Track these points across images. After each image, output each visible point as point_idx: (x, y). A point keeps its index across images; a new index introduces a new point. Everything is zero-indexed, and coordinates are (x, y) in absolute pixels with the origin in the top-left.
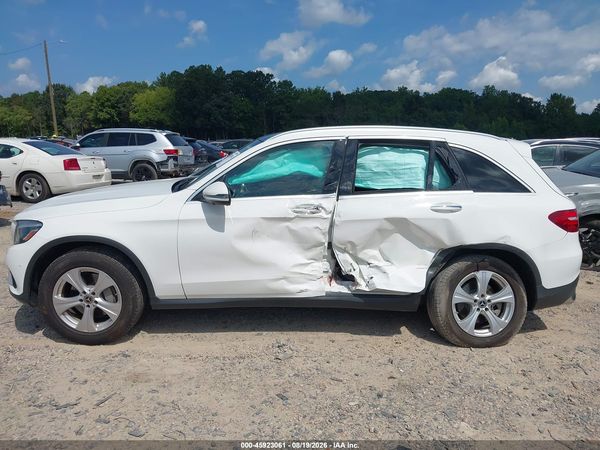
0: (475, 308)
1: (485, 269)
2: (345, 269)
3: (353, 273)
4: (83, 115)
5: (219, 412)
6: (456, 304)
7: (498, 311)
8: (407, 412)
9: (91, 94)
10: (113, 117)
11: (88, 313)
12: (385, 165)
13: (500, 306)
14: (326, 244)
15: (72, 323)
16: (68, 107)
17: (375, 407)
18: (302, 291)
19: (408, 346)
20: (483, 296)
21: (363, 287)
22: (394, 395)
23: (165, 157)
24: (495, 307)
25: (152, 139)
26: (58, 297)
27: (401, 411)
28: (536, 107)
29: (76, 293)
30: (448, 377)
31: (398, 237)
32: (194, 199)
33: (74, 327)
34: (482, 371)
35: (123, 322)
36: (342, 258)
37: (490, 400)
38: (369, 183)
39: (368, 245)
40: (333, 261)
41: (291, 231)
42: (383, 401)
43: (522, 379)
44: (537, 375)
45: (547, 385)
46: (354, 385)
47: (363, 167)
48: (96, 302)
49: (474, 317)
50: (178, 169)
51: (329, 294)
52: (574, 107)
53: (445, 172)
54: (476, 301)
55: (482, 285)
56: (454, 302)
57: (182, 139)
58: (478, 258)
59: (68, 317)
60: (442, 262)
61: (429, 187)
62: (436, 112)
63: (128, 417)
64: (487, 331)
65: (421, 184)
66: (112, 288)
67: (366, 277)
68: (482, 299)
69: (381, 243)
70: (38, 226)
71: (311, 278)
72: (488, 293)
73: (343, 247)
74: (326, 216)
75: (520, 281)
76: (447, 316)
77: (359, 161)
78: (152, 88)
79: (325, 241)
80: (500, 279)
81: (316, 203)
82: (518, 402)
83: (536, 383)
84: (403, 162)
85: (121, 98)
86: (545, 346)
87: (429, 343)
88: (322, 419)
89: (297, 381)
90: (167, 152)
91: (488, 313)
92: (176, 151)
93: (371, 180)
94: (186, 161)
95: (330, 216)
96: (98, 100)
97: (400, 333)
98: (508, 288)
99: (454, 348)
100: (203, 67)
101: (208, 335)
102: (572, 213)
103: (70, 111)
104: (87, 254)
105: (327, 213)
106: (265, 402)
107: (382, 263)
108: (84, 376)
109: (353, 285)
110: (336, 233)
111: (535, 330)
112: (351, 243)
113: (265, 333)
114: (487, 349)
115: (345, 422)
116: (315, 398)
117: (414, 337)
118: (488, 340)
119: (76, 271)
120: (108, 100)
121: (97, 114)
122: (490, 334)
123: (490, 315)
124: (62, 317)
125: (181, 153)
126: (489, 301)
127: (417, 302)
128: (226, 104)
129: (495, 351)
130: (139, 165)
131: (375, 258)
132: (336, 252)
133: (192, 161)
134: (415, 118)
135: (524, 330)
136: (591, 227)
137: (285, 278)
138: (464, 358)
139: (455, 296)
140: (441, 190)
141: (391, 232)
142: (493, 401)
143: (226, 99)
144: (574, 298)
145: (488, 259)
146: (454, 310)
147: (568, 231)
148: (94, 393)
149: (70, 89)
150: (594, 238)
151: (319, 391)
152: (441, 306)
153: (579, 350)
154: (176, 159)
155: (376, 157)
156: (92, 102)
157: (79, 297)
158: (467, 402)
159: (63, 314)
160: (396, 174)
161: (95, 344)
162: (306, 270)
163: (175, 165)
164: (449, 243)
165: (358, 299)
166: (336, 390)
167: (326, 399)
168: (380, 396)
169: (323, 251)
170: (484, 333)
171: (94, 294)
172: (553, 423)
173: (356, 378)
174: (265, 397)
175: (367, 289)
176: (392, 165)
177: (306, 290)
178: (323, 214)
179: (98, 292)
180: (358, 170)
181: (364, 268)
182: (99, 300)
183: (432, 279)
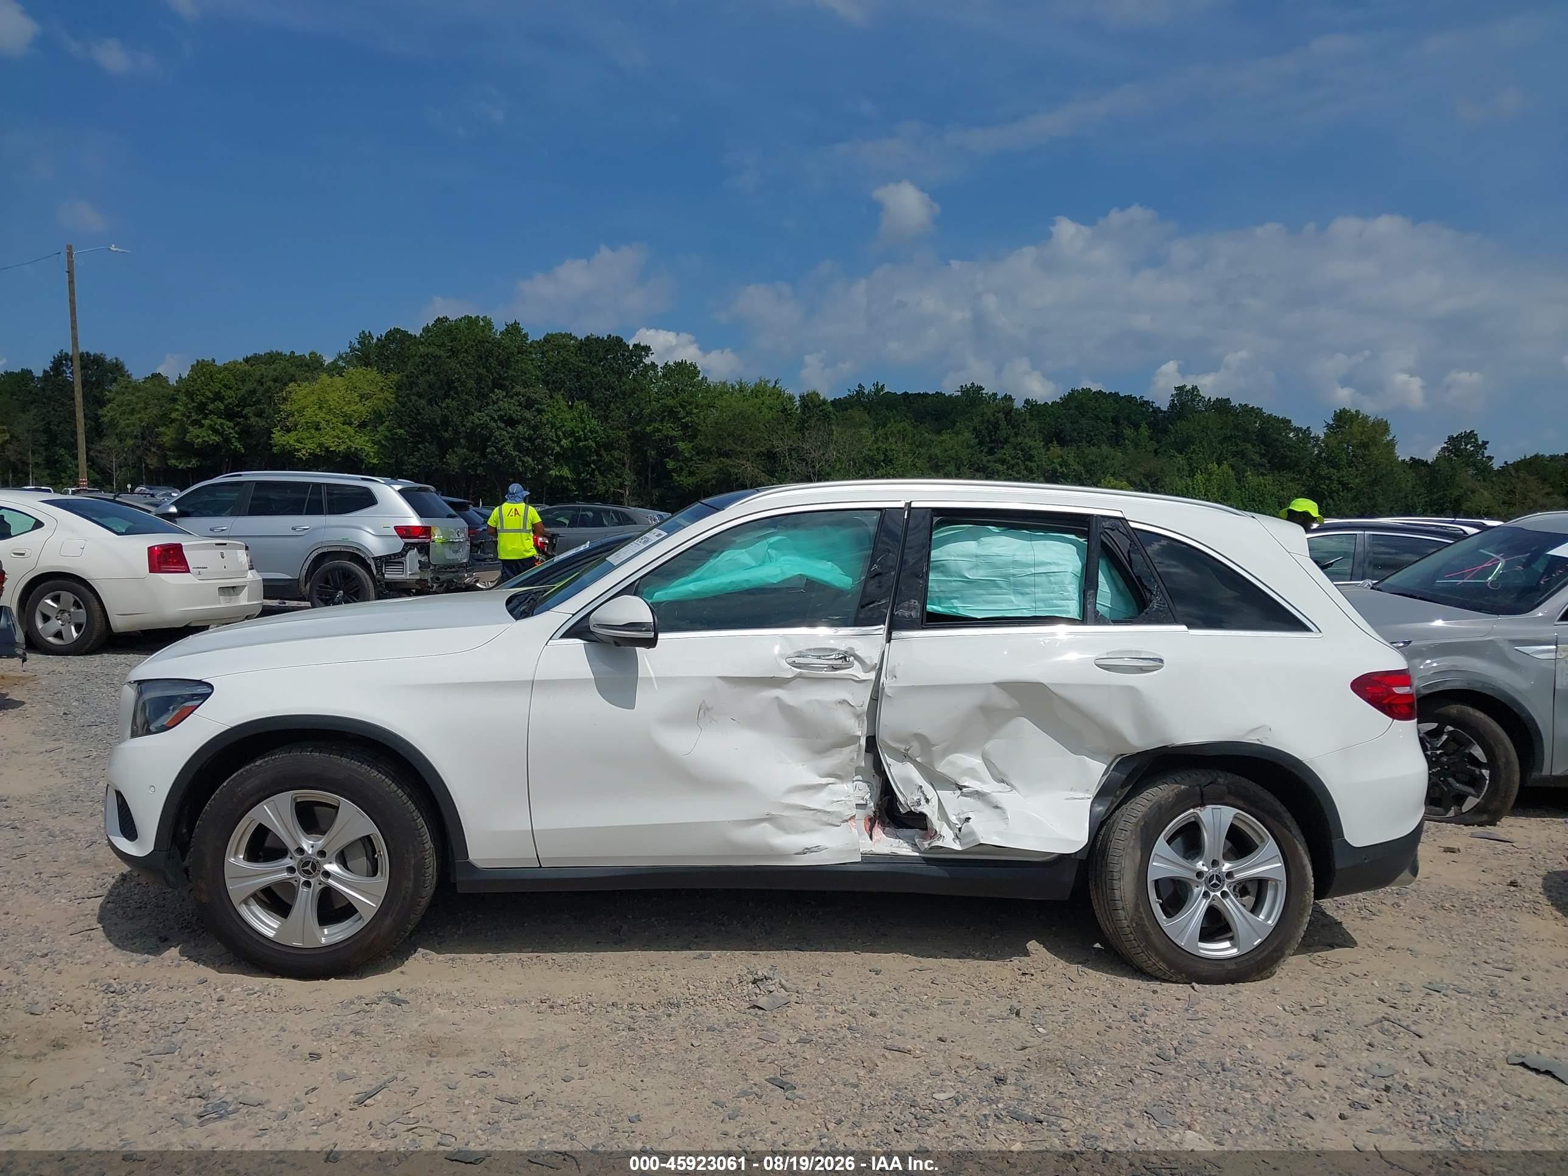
0: (1198, 890)
1: (1219, 800)
2: (906, 798)
3: (924, 809)
4: (148, 433)
5: (645, 1115)
6: (1156, 882)
7: (1250, 900)
8: (1065, 1112)
9: (173, 382)
10: (227, 440)
11: (305, 901)
12: (993, 565)
13: (1252, 888)
14: (863, 742)
15: (266, 924)
16: (106, 413)
17: (991, 1101)
18: (807, 851)
19: (1051, 979)
20: (1215, 863)
21: (948, 841)
22: (1032, 1079)
23: (398, 544)
24: (1242, 889)
25: (367, 499)
26: (236, 860)
27: (1051, 1110)
28: (1300, 441)
29: (280, 852)
30: (1148, 1043)
31: (1025, 726)
32: (567, 635)
33: (270, 934)
34: (1221, 1031)
35: (388, 921)
36: (901, 773)
37: (1244, 1088)
38: (956, 603)
39: (959, 744)
40: (877, 782)
41: (785, 709)
42: (1008, 1090)
43: (1312, 1046)
44: (1342, 1039)
45: (1366, 1058)
46: (940, 1060)
47: (942, 568)
48: (327, 874)
49: (1196, 912)
50: (428, 576)
51: (868, 858)
52: (1391, 444)
53: (1121, 584)
54: (1200, 874)
55: (1213, 837)
56: (1152, 877)
57: (440, 501)
58: (1202, 778)
59: (256, 909)
60: (1123, 786)
61: (1087, 615)
62: (1056, 449)
63: (437, 1125)
64: (1227, 944)
65: (1073, 610)
66: (367, 840)
67: (953, 819)
68: (1213, 871)
69: (988, 740)
70: (200, 691)
71: (827, 819)
72: (1227, 857)
73: (902, 747)
74: (862, 676)
75: (1296, 830)
76: (1137, 906)
77: (934, 554)
78: (335, 370)
79: (860, 731)
80: (1253, 825)
81: (843, 646)
82: (1306, 1092)
83: (1342, 1054)
84: (1030, 559)
85: (253, 392)
86: (1356, 981)
87: (1098, 974)
88: (878, 1127)
89: (809, 1052)
90: (404, 532)
91: (1227, 902)
92: (426, 531)
93: (962, 599)
94: (450, 556)
95: (872, 676)
96: (190, 395)
97: (1027, 954)
98: (1270, 847)
99: (1155, 985)
100: (470, 321)
101: (581, 956)
102: (1401, 677)
103: (113, 423)
104: (314, 758)
105: (866, 668)
106: (744, 1093)
107: (990, 786)
108: (308, 1045)
109: (924, 838)
110: (887, 715)
111: (1332, 946)
112: (921, 738)
113: (714, 954)
114: (1229, 987)
115: (930, 1131)
116: (856, 1086)
117: (1061, 964)
118: (1231, 966)
119: (285, 800)
120: (218, 397)
121: (185, 431)
122: (1234, 952)
123: (1234, 908)
124: (244, 911)
125: (437, 537)
126: (1229, 875)
127: (1069, 877)
128: (528, 415)
129: (1246, 990)
130: (328, 564)
131: (972, 772)
132: (887, 759)
133: (463, 557)
134: (1003, 462)
135: (1308, 945)
136: (1443, 721)
137: (769, 819)
138: (1179, 1005)
139: (1154, 864)
140: (1116, 622)
141: (1008, 715)
142: (1252, 1091)
143: (529, 404)
144: (1415, 872)
145: (1223, 780)
146: (1153, 896)
147: (1394, 718)
148: (343, 1077)
149: (117, 368)
150: (1453, 746)
151: (862, 1073)
152: (1124, 887)
153: (1433, 989)
154: (424, 549)
155: (970, 546)
156: (174, 400)
157: (288, 862)
158: (1194, 1092)
159: (245, 902)
160: (1017, 586)
161: (317, 978)
162: (818, 801)
163: (423, 566)
164: (1139, 741)
165: (935, 871)
166: (903, 1070)
167: (882, 1088)
168: (1000, 1080)
169: (855, 755)
170: (1221, 949)
171: (322, 853)
172: (1386, 1133)
173: (942, 1046)
174: (742, 1086)
175: (957, 847)
176: (1006, 565)
177: (817, 849)
178: (857, 671)
179: (332, 851)
180: (932, 576)
181: (949, 797)
182: (333, 868)
183: (1103, 824)
